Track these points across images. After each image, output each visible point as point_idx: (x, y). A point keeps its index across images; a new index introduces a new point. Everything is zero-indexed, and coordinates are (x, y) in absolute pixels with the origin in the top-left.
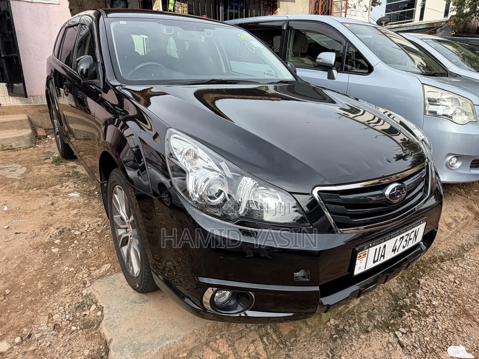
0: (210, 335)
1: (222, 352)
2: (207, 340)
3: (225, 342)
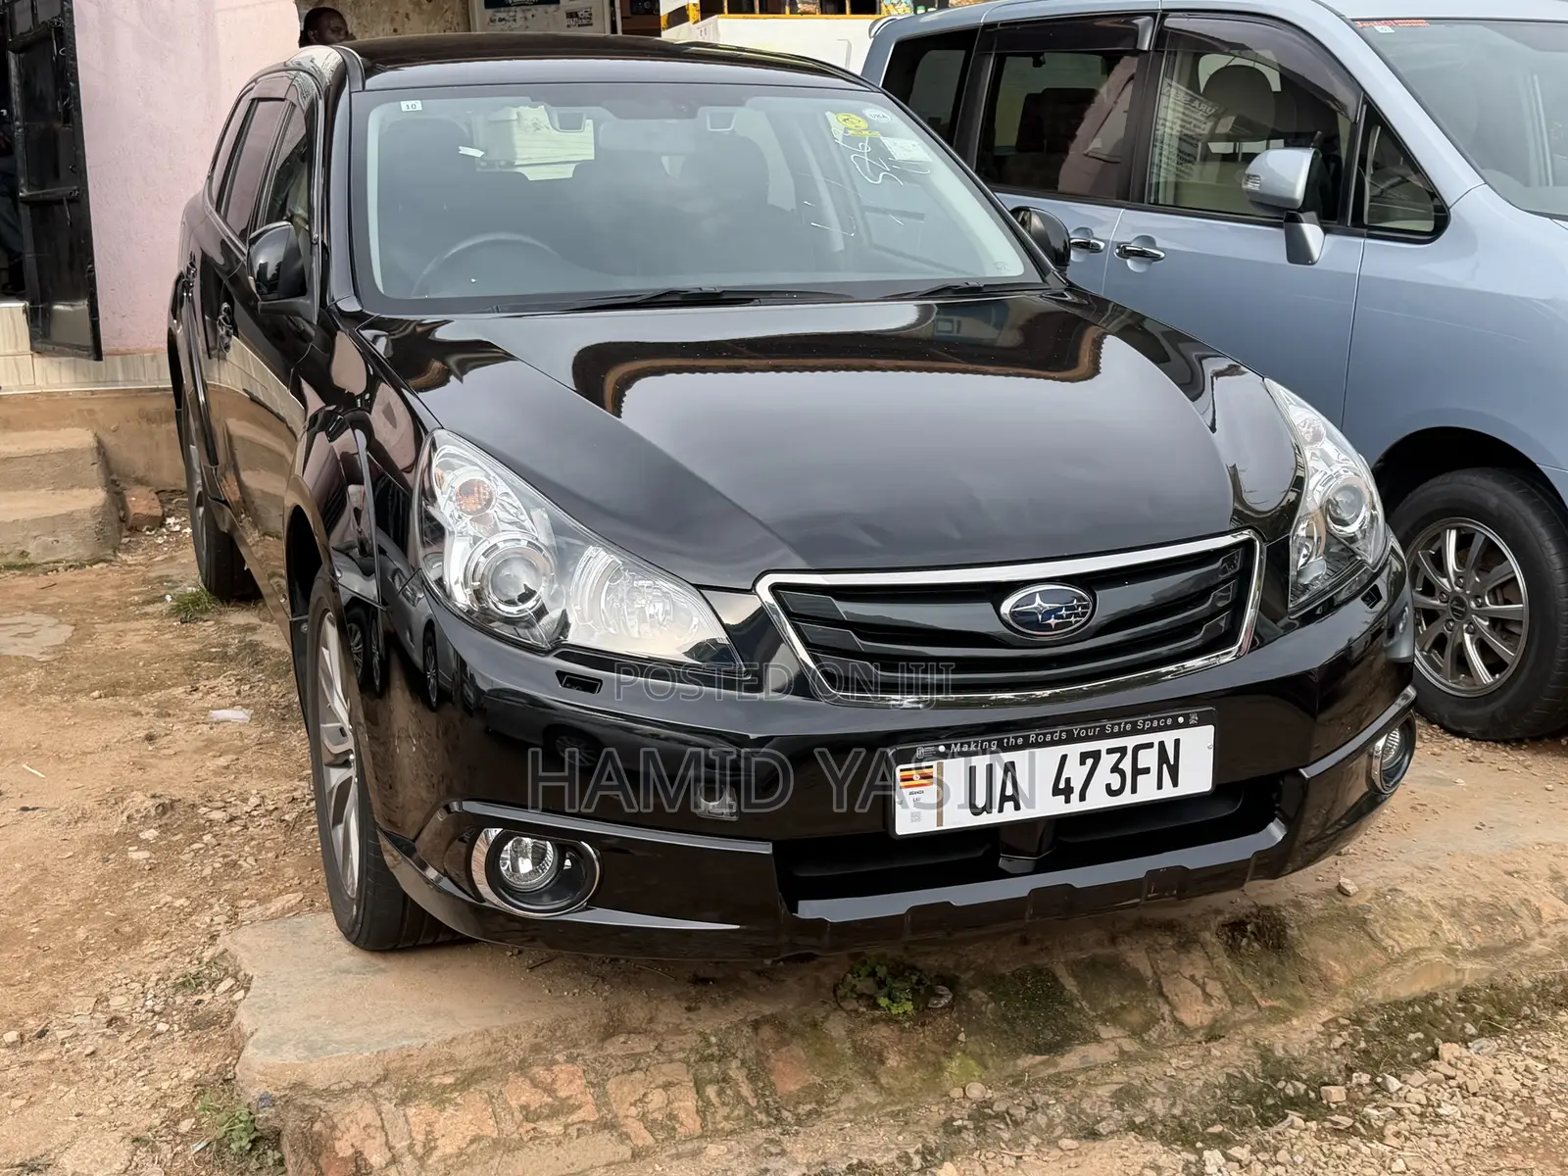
0: (536, 1049)
1: (562, 1094)
3: (580, 1073)
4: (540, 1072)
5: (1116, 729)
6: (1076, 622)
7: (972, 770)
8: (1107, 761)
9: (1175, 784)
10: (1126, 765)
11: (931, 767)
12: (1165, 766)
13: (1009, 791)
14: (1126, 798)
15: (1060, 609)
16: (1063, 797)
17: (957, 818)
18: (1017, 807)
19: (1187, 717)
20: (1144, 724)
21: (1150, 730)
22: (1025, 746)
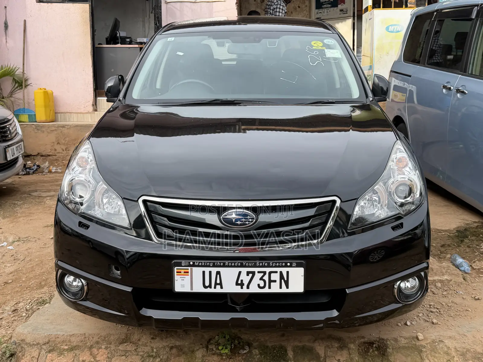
0: (97, 343)
1: (97, 359)
2: (92, 346)
3: (107, 353)
4: (95, 351)
5: (261, 264)
6: (248, 224)
7: (204, 272)
8: (258, 276)
9: (287, 287)
10: (266, 278)
11: (188, 269)
12: (283, 280)
13: (218, 282)
14: (266, 290)
15: (242, 219)
16: (240, 287)
17: (199, 288)
18: (222, 288)
19: (291, 264)
20: (273, 264)
21: (276, 267)
22: (224, 266)
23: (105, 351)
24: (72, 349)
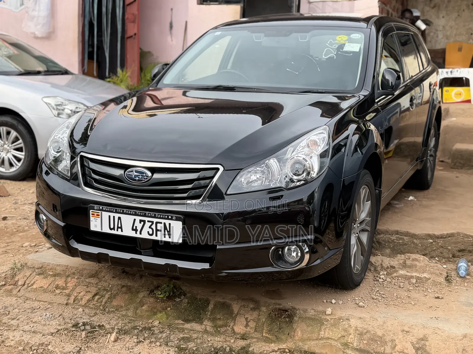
1: (68, 285)
2: (69, 275)
3: (76, 282)
4: (69, 279)
5: (149, 215)
6: (144, 180)
7: (109, 216)
8: (148, 224)
9: (170, 237)
10: (154, 227)
11: (99, 213)
12: (166, 231)
13: (120, 226)
14: (154, 237)
15: (139, 175)
16: (135, 232)
17: (106, 229)
18: (122, 231)
19: (172, 217)
20: (158, 216)
21: (160, 218)
22: (123, 213)
23: (76, 280)
24: (54, 275)
